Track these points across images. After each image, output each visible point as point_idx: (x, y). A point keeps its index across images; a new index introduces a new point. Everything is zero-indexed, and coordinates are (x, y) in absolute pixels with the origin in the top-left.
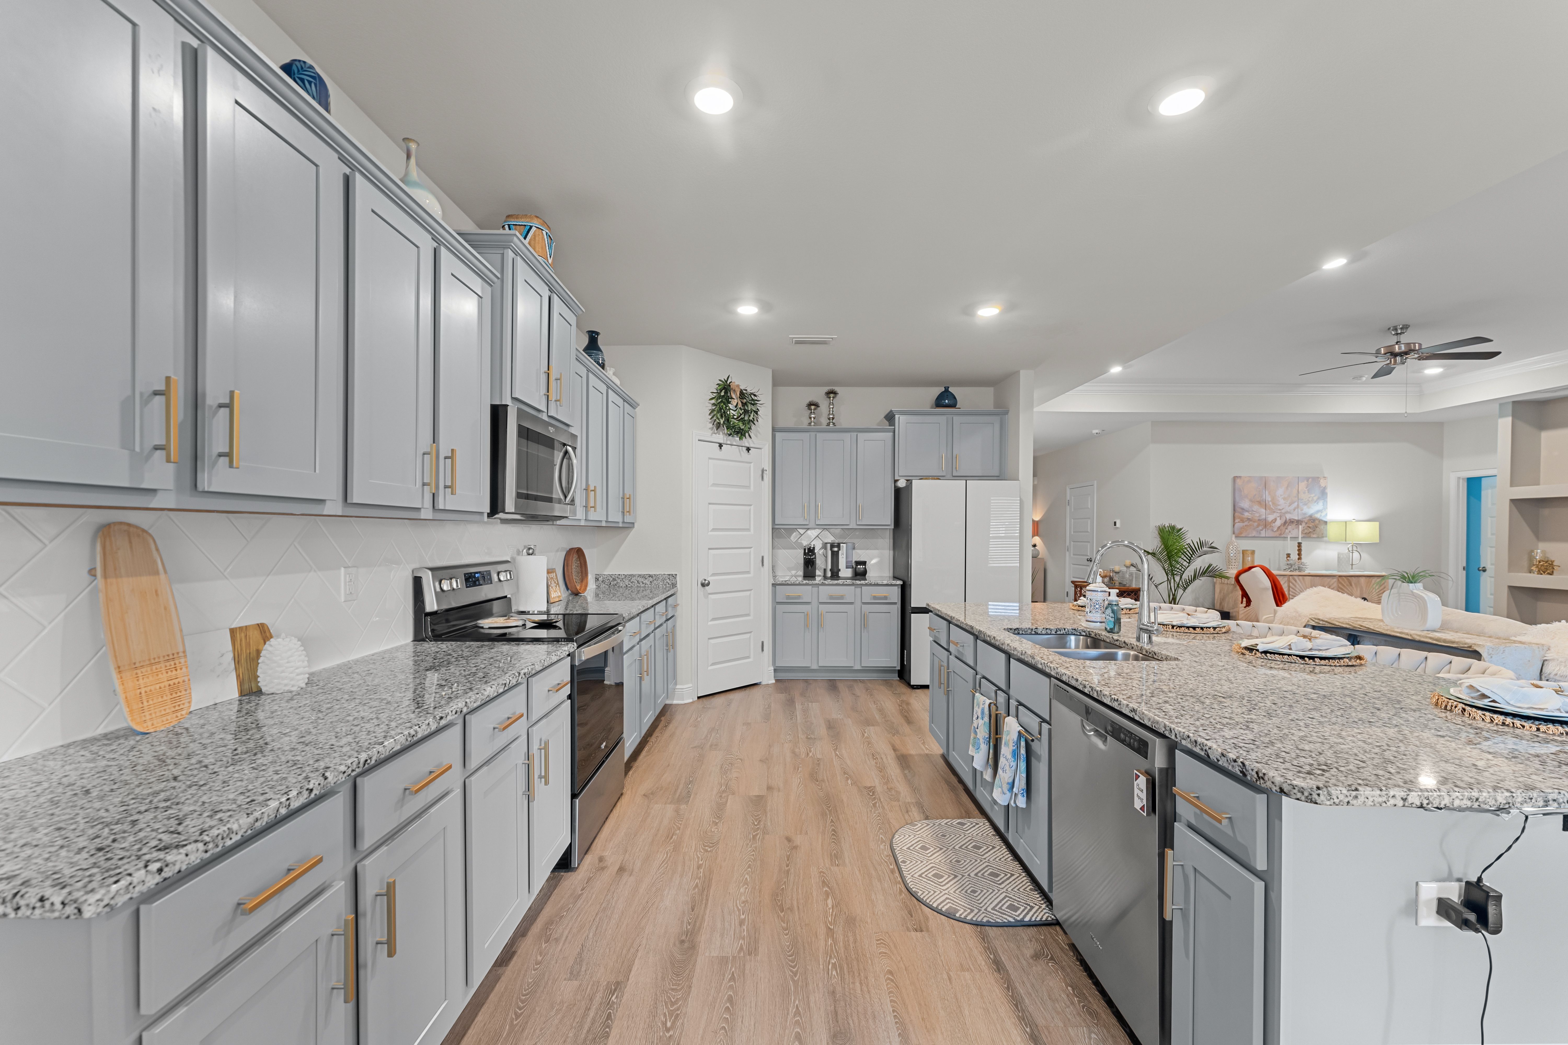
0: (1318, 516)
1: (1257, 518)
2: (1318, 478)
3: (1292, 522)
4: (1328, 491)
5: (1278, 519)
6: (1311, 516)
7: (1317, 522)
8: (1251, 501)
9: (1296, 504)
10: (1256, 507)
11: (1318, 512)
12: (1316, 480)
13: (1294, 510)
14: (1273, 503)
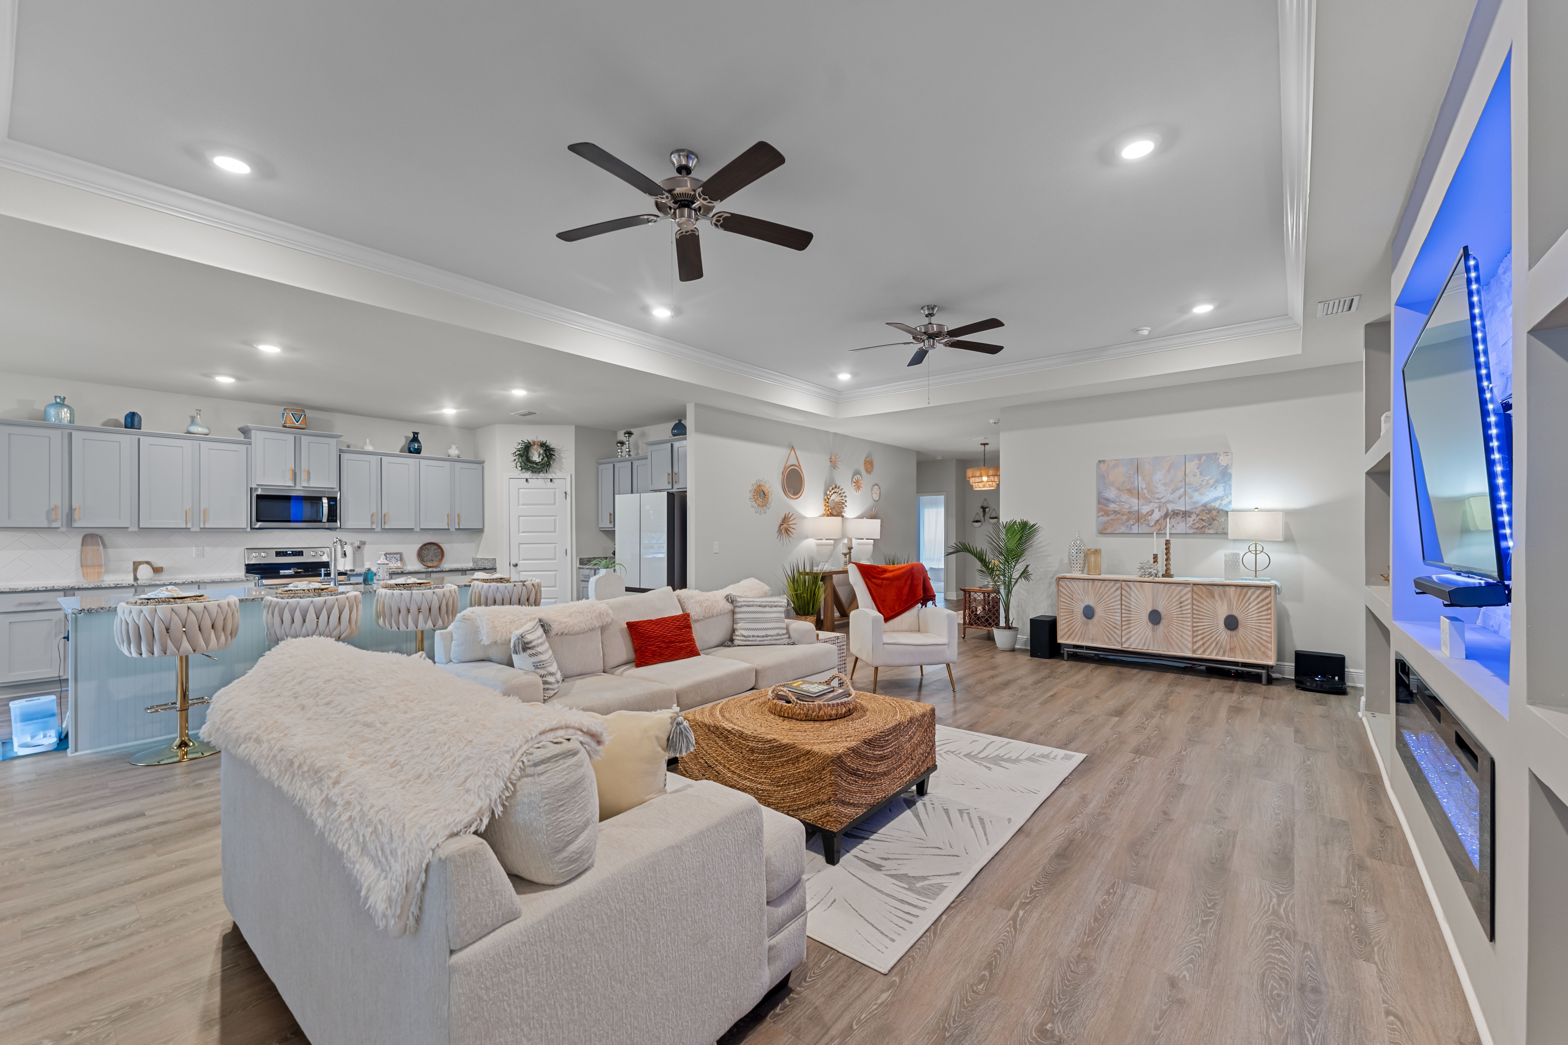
0: (1216, 504)
1: (1126, 511)
2: (1216, 454)
3: (1175, 514)
4: (1233, 471)
5: (1156, 510)
6: (1205, 505)
7: (1214, 513)
8: (1118, 489)
9: (1182, 490)
10: (1125, 497)
11: (1216, 499)
12: (1213, 457)
13: (1180, 498)
14: (1149, 491)
